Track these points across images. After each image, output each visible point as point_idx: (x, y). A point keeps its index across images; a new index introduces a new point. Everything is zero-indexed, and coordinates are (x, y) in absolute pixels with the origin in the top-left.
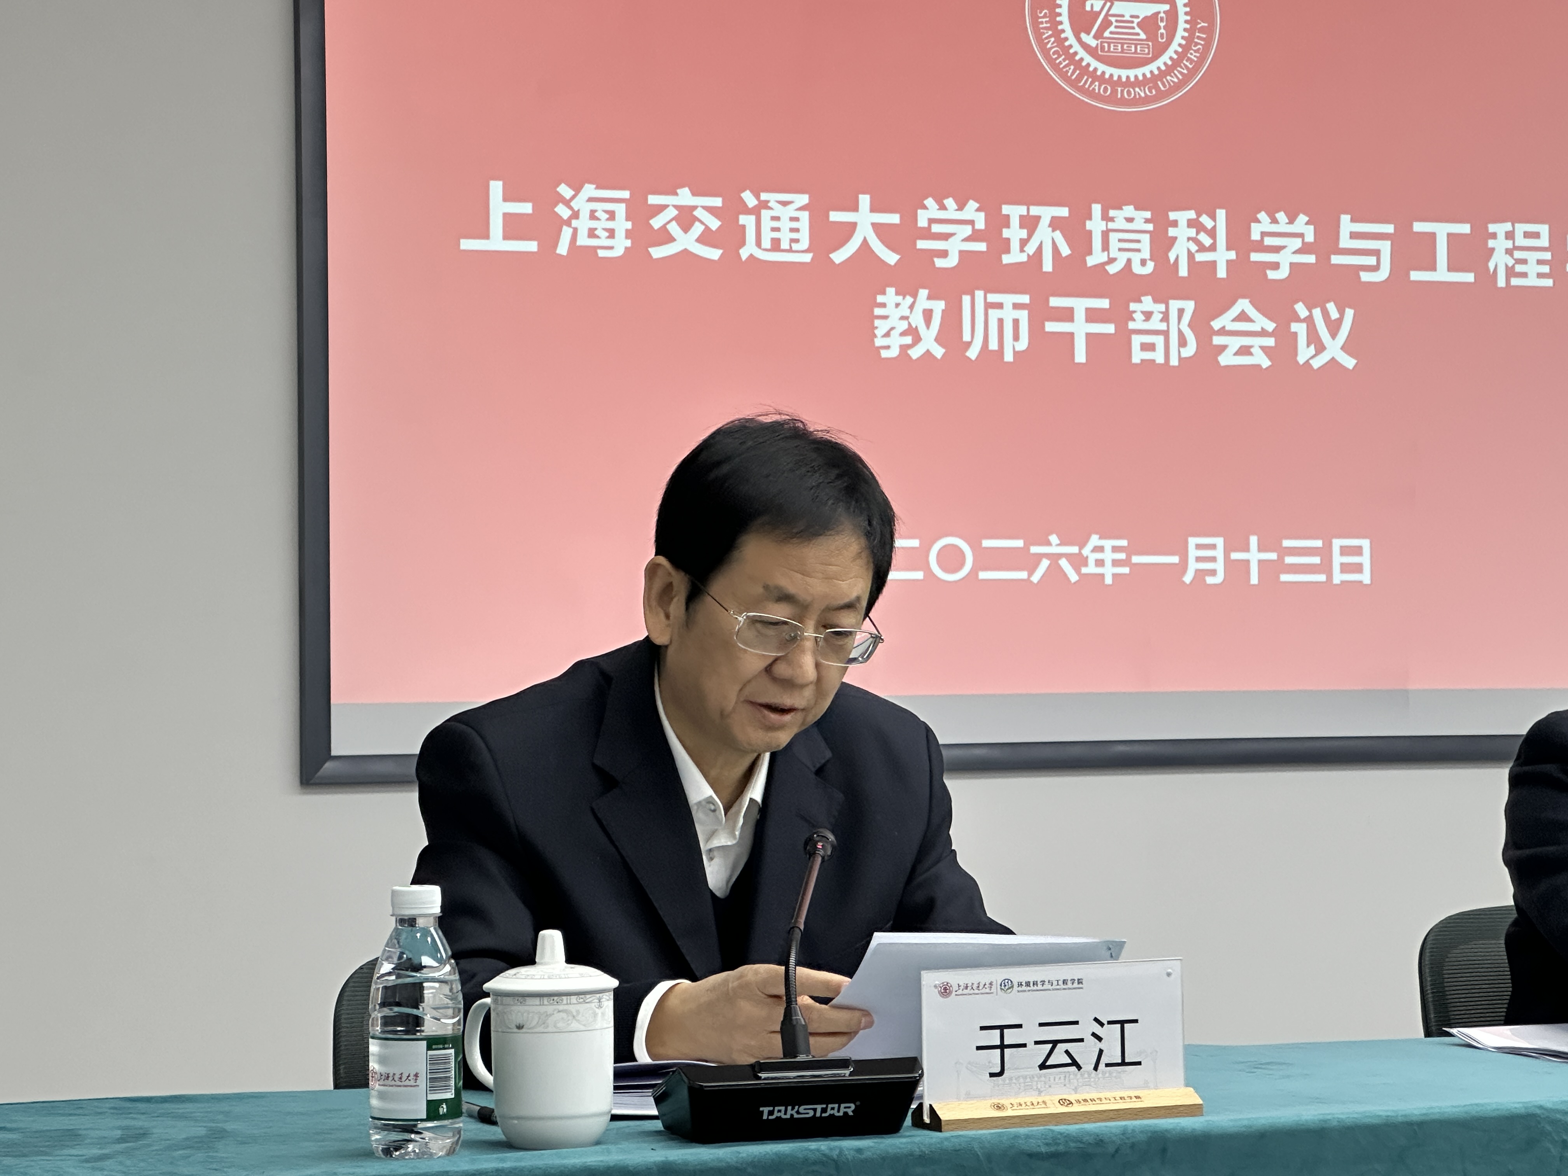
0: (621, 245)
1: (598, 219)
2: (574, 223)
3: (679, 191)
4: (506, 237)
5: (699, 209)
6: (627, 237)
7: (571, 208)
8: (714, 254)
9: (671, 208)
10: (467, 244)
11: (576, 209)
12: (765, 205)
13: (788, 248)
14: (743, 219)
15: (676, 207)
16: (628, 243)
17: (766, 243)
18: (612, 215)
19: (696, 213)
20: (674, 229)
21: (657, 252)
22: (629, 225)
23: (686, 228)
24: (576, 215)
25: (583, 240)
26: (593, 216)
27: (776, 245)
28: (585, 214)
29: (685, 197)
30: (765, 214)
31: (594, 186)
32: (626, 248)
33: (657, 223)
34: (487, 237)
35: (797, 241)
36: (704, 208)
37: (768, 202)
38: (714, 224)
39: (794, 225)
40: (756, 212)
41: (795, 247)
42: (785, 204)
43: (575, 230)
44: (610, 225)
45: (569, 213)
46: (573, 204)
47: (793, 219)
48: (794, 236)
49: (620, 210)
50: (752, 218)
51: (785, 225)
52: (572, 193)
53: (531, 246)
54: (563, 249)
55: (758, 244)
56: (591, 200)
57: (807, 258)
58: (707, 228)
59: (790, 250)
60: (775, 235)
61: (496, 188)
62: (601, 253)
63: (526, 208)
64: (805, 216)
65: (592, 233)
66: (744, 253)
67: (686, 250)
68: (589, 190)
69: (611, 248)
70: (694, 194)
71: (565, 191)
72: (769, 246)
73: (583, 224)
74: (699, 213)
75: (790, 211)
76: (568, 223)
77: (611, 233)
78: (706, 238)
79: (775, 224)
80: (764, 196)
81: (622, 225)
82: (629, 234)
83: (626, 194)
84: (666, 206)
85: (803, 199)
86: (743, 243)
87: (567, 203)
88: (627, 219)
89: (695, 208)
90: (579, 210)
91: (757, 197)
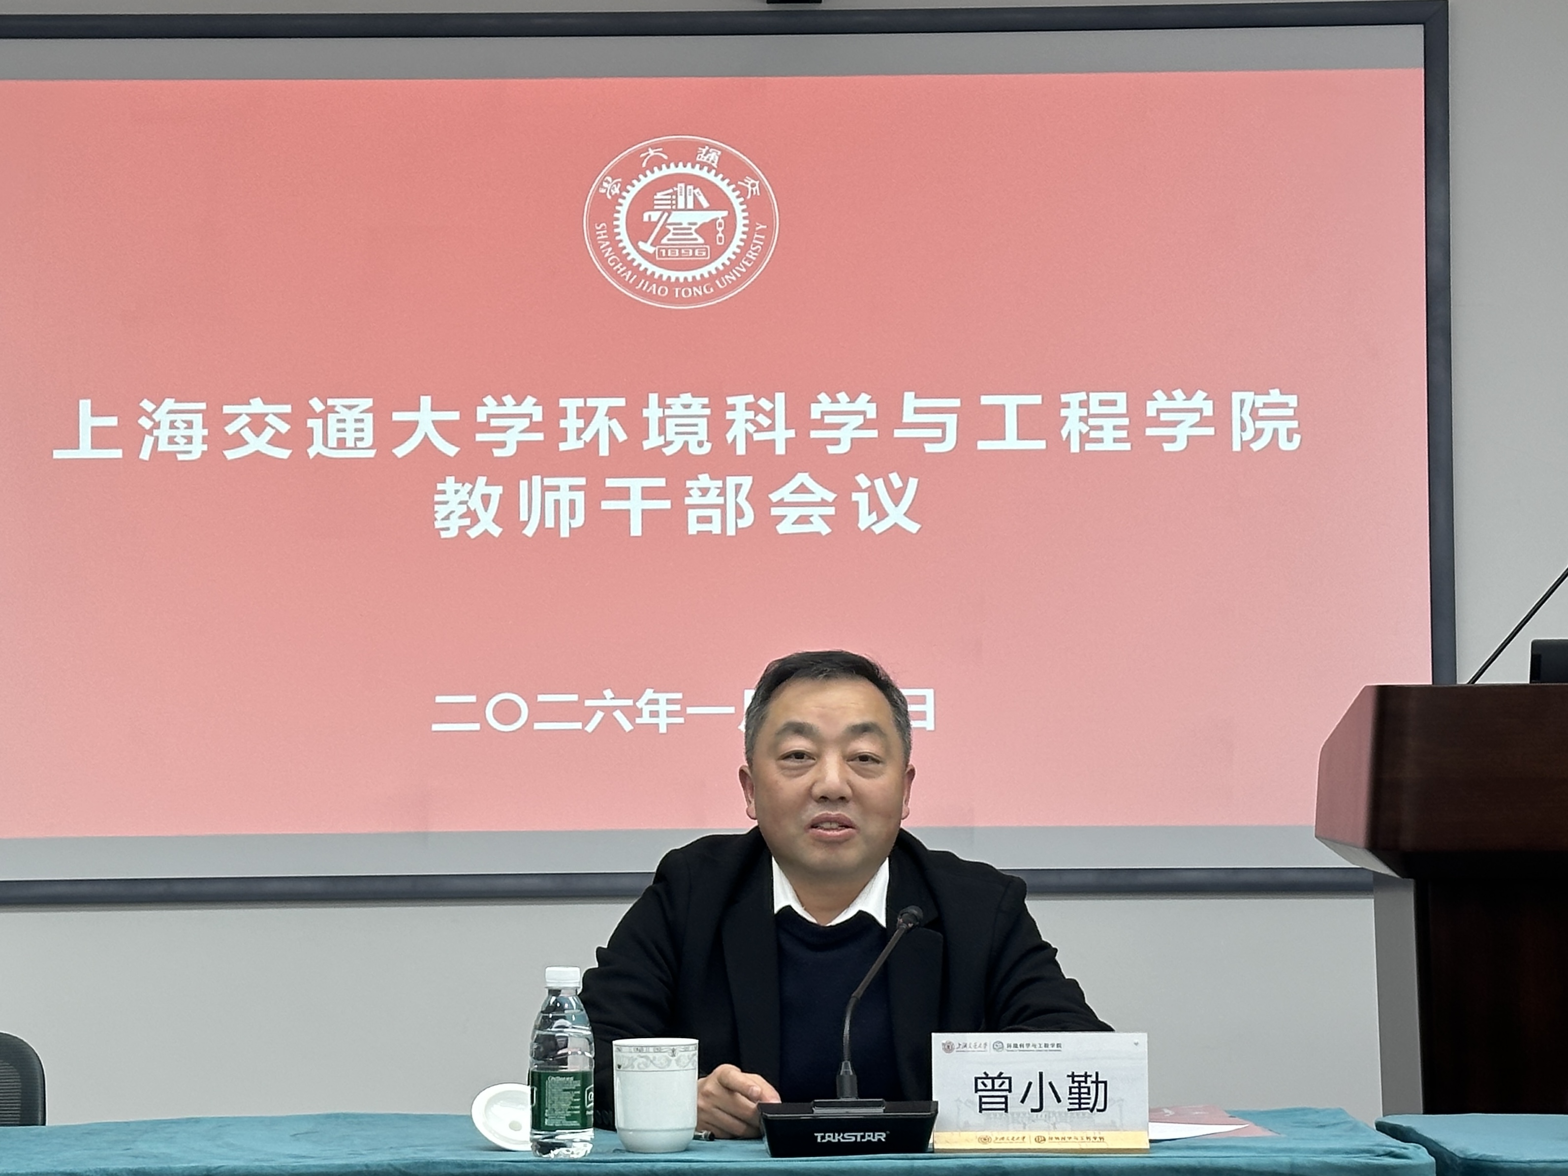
0: (197, 450)
1: (178, 428)
2: (156, 432)
3: (251, 401)
4: (94, 446)
5: (271, 416)
6: (203, 443)
7: (153, 420)
8: (283, 454)
9: (244, 416)
10: (58, 454)
11: (157, 420)
12: (332, 409)
13: (353, 445)
14: (311, 423)
15: (248, 415)
16: (205, 448)
17: (332, 443)
18: (190, 425)
19: (267, 419)
20: (247, 434)
21: (231, 455)
22: (205, 432)
23: (258, 433)
24: (157, 425)
25: (163, 447)
26: (172, 425)
27: (342, 444)
28: (165, 425)
29: (257, 406)
30: (332, 418)
31: (173, 400)
32: (203, 452)
33: (231, 429)
34: (77, 447)
35: (362, 439)
36: (275, 414)
37: (334, 406)
38: (284, 428)
39: (359, 425)
40: (323, 416)
41: (360, 444)
42: (350, 408)
43: (157, 439)
44: (188, 432)
45: (151, 424)
46: (154, 416)
47: (357, 421)
48: (359, 435)
49: (198, 419)
50: (320, 421)
51: (350, 426)
52: (154, 407)
53: (117, 453)
54: (145, 455)
55: (325, 443)
56: (170, 412)
57: (371, 453)
58: (278, 432)
59: (355, 448)
60: (341, 435)
61: (85, 406)
62: (180, 457)
63: (112, 421)
64: (369, 418)
65: (171, 440)
66: (312, 452)
67: (258, 452)
68: (169, 404)
69: (190, 452)
70: (265, 402)
71: (148, 405)
72: (335, 445)
73: (163, 433)
74: (270, 419)
75: (355, 413)
76: (150, 432)
77: (189, 440)
78: (277, 440)
79: (341, 426)
80: (330, 402)
81: (199, 432)
82: (205, 440)
83: (202, 406)
84: (240, 415)
85: (368, 403)
86: (311, 443)
87: (149, 416)
88: (204, 427)
89: (266, 415)
90: (160, 422)
91: (325, 403)
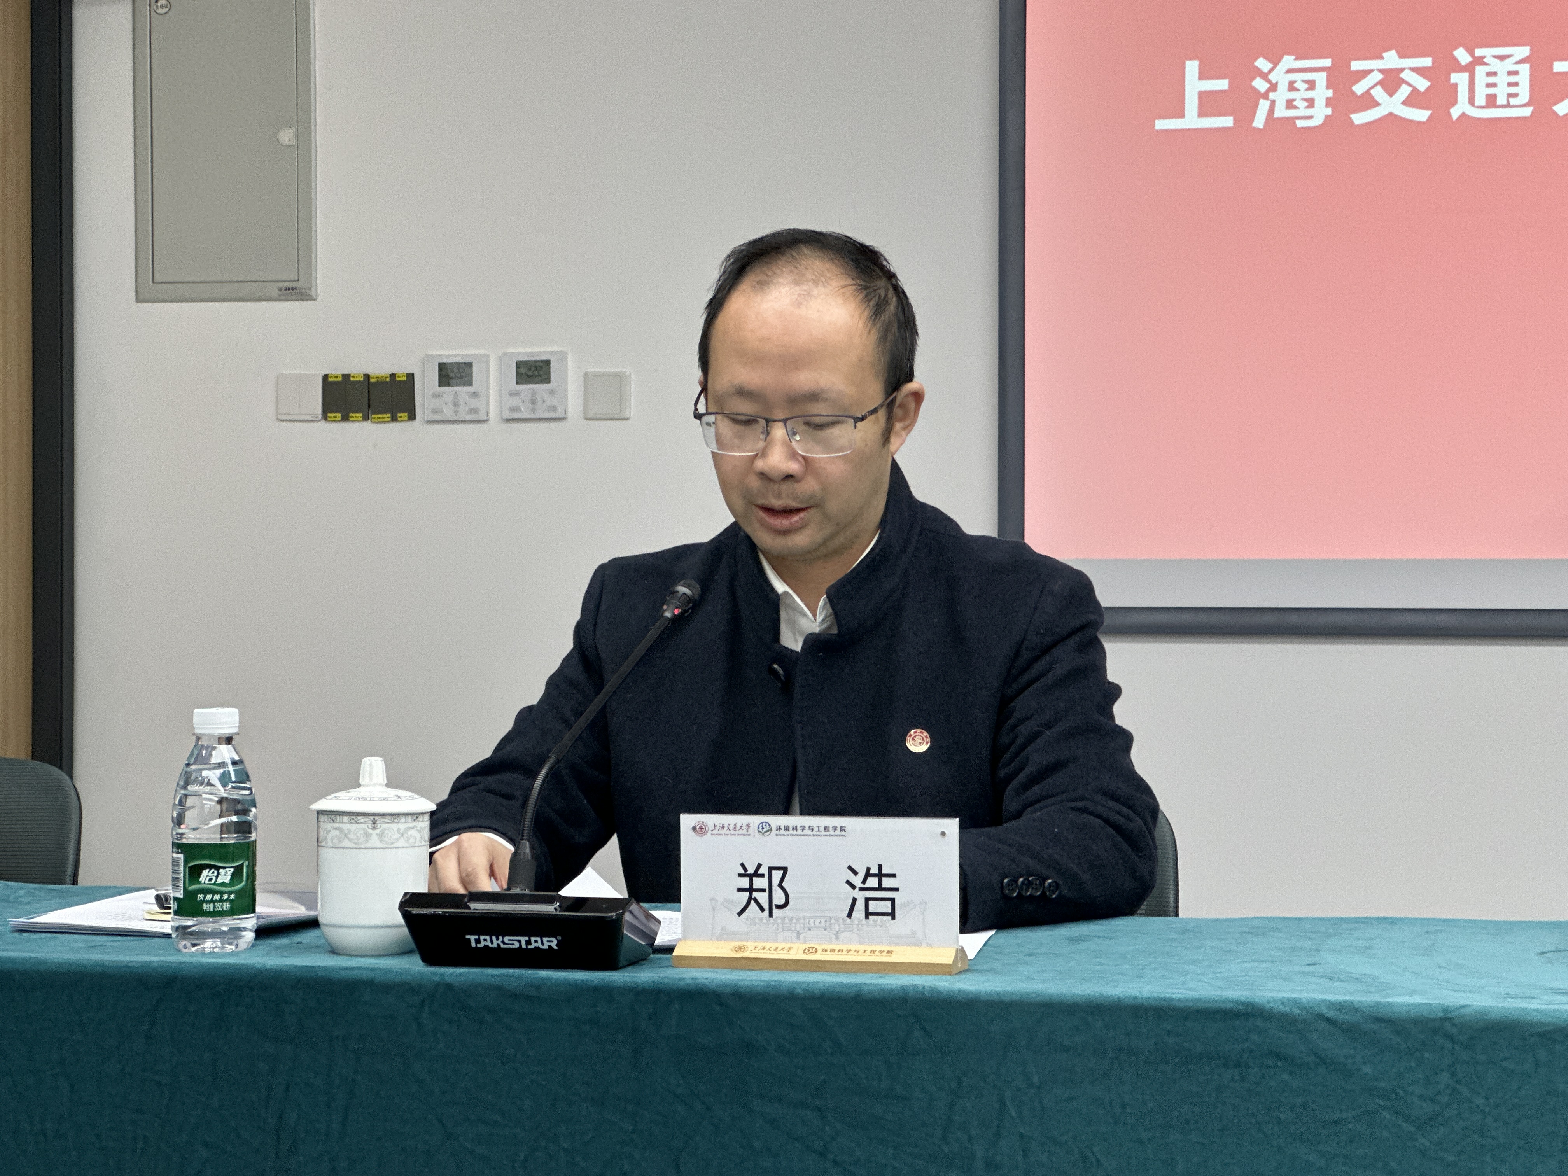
0: (1320, 113)
1: (1298, 90)
2: (1272, 96)
3: (1384, 55)
4: (1202, 114)
5: (1407, 71)
6: (1327, 105)
7: (1269, 81)
8: (1421, 115)
9: (1375, 72)
10: (1161, 124)
11: (1274, 81)
12: (1480, 61)
13: (1505, 103)
14: (1455, 78)
15: (1380, 71)
16: (1329, 111)
17: (1480, 100)
18: (1311, 85)
19: (1403, 75)
20: (1378, 93)
21: (1359, 118)
22: (1330, 93)
23: (1391, 93)
24: (1273, 87)
25: (1281, 112)
26: (1292, 87)
27: (1491, 101)
28: (1283, 87)
29: (1391, 60)
30: (1480, 70)
31: (1293, 57)
32: (1326, 117)
33: (1359, 89)
34: (1182, 116)
35: (1516, 95)
36: (1414, 70)
37: (1484, 57)
38: (1422, 84)
39: (1513, 79)
40: (1470, 69)
41: (1513, 101)
42: (1502, 58)
43: (1273, 102)
44: (1310, 94)
45: (1267, 85)
46: (1270, 77)
47: (1510, 73)
48: (1513, 90)
49: (1321, 79)
50: (1465, 76)
51: (1502, 80)
52: (1270, 66)
53: (1227, 122)
54: (1259, 121)
55: (1472, 101)
56: (1290, 71)
57: (1527, 112)
58: (1415, 90)
59: (1508, 106)
60: (1491, 91)
61: (1192, 67)
62: (1300, 124)
63: (1223, 84)
64: (1525, 69)
65: (1290, 104)
66: (1455, 113)
67: (1391, 114)
68: (1288, 61)
69: (1310, 117)
70: (1402, 56)
71: (1263, 64)
72: (1483, 103)
73: (1281, 96)
74: (1406, 75)
75: (1509, 65)
76: (1265, 96)
77: (1311, 103)
78: (1414, 100)
79: (1491, 80)
80: (1479, 52)
81: (1322, 93)
82: (1329, 102)
83: (1327, 63)
84: (1369, 72)
85: (1524, 51)
86: (1455, 102)
87: (1265, 76)
88: (1328, 88)
89: (1402, 70)
90: (1277, 83)
91: (1472, 54)
